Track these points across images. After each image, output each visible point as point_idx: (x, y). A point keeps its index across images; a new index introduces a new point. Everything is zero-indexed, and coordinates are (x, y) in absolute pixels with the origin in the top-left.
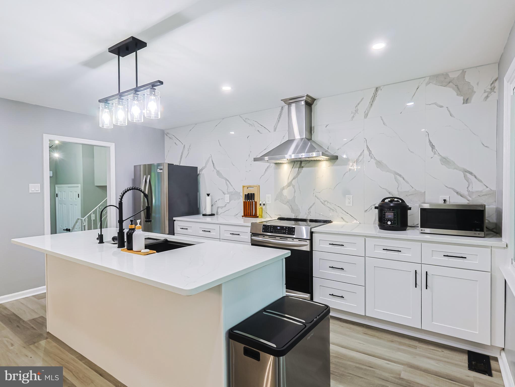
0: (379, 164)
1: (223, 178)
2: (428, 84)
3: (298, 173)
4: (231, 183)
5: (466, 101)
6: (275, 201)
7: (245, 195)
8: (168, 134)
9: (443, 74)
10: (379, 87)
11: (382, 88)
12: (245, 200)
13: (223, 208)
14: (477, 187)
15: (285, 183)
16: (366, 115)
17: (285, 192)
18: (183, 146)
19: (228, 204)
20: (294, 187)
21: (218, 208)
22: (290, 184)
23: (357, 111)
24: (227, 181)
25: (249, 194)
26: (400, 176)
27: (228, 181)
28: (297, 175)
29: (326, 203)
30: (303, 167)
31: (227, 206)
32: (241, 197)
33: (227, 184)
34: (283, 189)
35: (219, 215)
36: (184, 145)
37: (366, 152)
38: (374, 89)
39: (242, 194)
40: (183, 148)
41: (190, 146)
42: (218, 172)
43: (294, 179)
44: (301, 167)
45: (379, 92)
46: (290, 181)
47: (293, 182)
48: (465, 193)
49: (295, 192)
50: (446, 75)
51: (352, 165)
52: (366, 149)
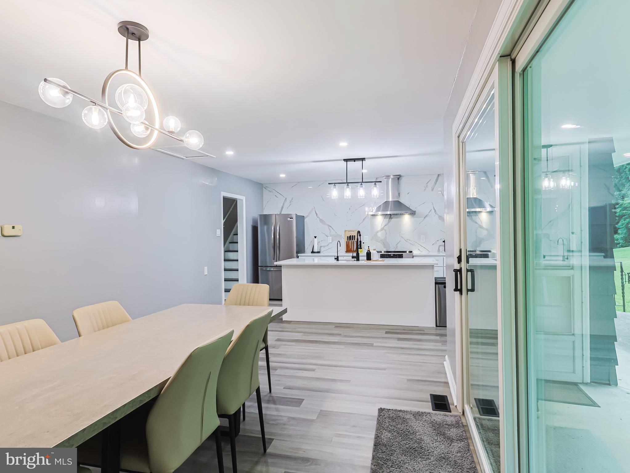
1: (326, 224)
3: (389, 222)
4: (333, 228)
6: (371, 240)
7: (348, 237)
8: (267, 188)
10: (440, 174)
11: (441, 175)
12: (347, 240)
13: (326, 247)
15: (379, 228)
16: (433, 190)
17: (379, 234)
18: (284, 198)
19: (330, 244)
20: (385, 230)
21: (321, 247)
22: (382, 229)
23: (427, 186)
25: (350, 236)
27: (331, 227)
29: (408, 241)
30: (392, 218)
31: (329, 245)
32: (342, 238)
33: (329, 229)
34: (378, 232)
35: (322, 252)
36: (286, 199)
37: (433, 211)
38: (437, 176)
39: (343, 236)
40: (285, 201)
41: (292, 199)
42: (321, 221)
43: (385, 226)
44: (391, 218)
45: (440, 177)
46: (383, 226)
47: (385, 228)
49: (386, 234)
51: (425, 218)
52: (433, 209)
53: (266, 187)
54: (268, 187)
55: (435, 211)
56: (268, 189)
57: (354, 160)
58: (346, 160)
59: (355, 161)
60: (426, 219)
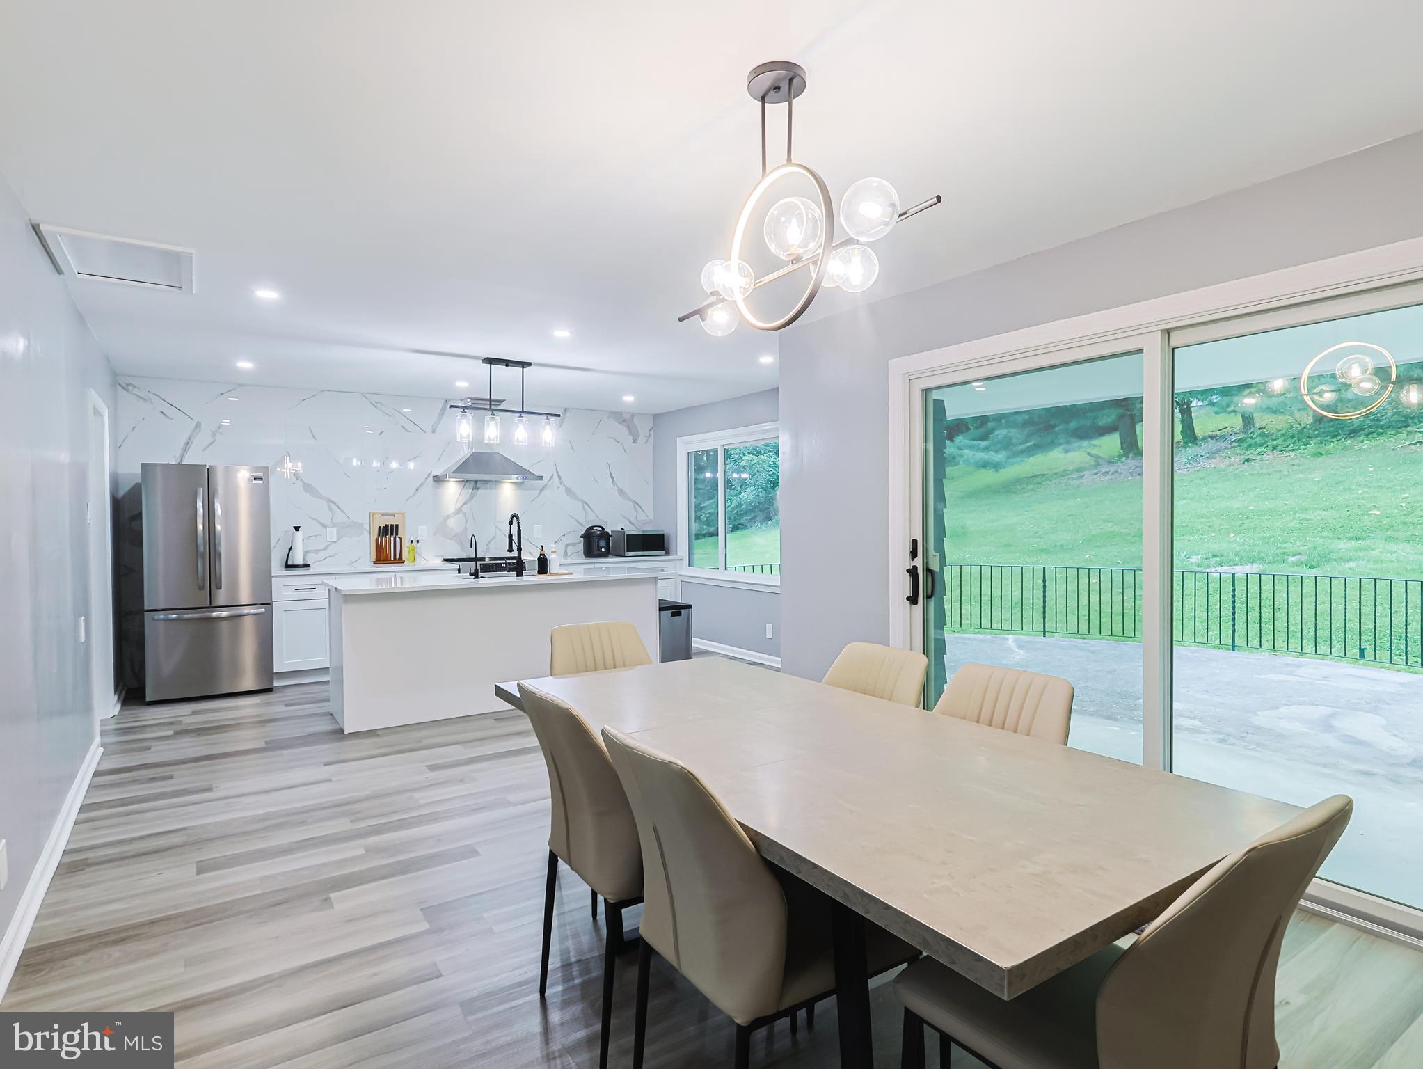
0: (568, 491)
1: (321, 497)
2: (608, 418)
3: (472, 497)
4: (341, 507)
5: (634, 441)
6: (434, 535)
7: (380, 527)
8: (130, 388)
9: (619, 412)
10: (568, 409)
11: (570, 410)
14: (642, 517)
15: (452, 509)
17: (451, 523)
18: (194, 423)
19: (333, 544)
20: (465, 514)
22: (458, 511)
24: (331, 504)
25: (387, 526)
26: (587, 505)
27: (334, 504)
28: (470, 497)
30: (478, 489)
31: (330, 547)
32: (365, 532)
33: (331, 509)
34: (448, 517)
36: (198, 425)
37: (556, 477)
39: (368, 527)
40: (195, 429)
41: (219, 428)
43: (464, 504)
44: (475, 488)
46: (459, 506)
47: (463, 509)
48: (634, 521)
49: (467, 519)
50: (621, 414)
51: (541, 491)
52: (556, 473)
53: (128, 385)
54: (135, 387)
55: (560, 478)
56: (136, 391)
57: (507, 363)
58: (490, 361)
59: (507, 366)
60: (545, 492)
